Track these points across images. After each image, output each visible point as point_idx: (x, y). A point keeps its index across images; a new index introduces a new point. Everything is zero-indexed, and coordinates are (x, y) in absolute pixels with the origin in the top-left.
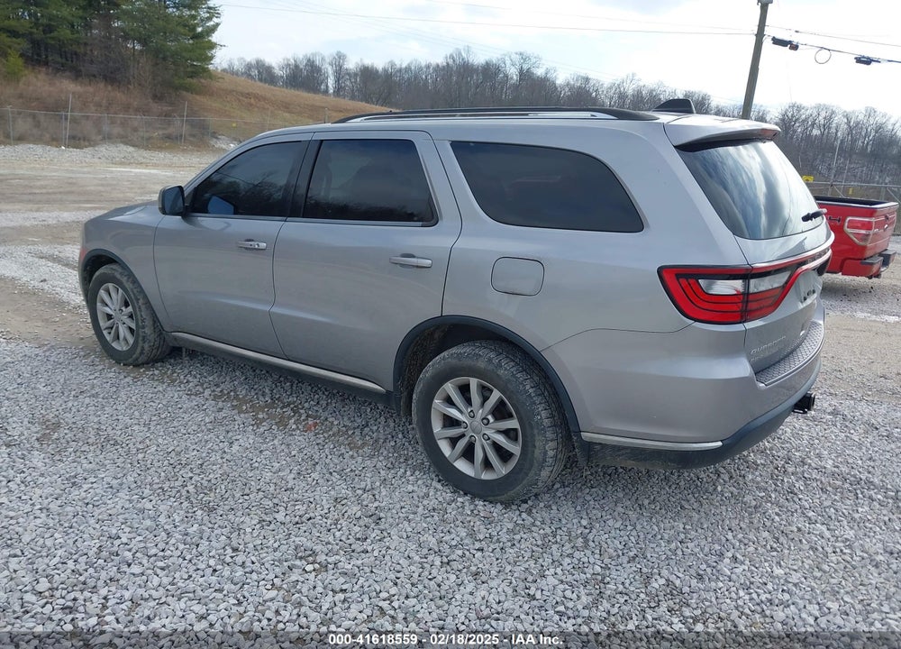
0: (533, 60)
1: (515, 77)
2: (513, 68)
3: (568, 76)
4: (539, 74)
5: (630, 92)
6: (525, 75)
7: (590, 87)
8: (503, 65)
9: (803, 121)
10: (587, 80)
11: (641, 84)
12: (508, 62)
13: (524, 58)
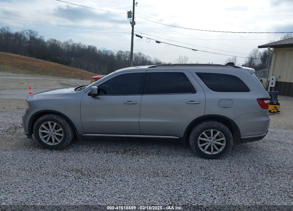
0: (35, 33)
1: (28, 39)
2: (27, 36)
3: (48, 39)
4: (37, 38)
5: (71, 45)
6: (32, 38)
7: (57, 43)
8: (23, 34)
9: (123, 56)
10: (55, 40)
11: (74, 42)
12: (25, 33)
13: (31, 32)
